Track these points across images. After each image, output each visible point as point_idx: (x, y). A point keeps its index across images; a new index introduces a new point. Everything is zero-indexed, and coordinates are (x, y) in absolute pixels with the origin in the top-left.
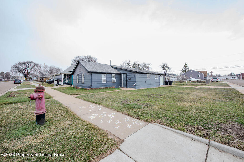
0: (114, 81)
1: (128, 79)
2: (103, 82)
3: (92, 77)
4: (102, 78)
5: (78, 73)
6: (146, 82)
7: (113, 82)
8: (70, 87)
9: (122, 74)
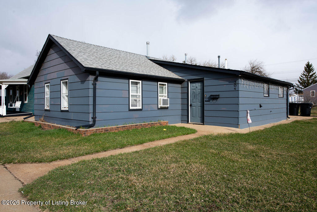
0: (165, 102)
1: (207, 95)
2: (131, 108)
3: (97, 87)
4: (131, 94)
5: (49, 77)
6: (261, 106)
7: (161, 105)
8: (23, 121)
9: (189, 80)
